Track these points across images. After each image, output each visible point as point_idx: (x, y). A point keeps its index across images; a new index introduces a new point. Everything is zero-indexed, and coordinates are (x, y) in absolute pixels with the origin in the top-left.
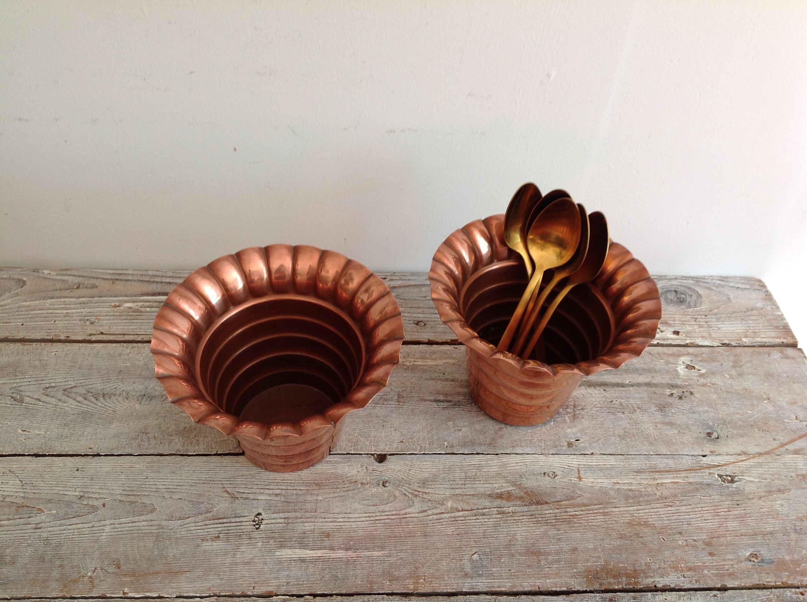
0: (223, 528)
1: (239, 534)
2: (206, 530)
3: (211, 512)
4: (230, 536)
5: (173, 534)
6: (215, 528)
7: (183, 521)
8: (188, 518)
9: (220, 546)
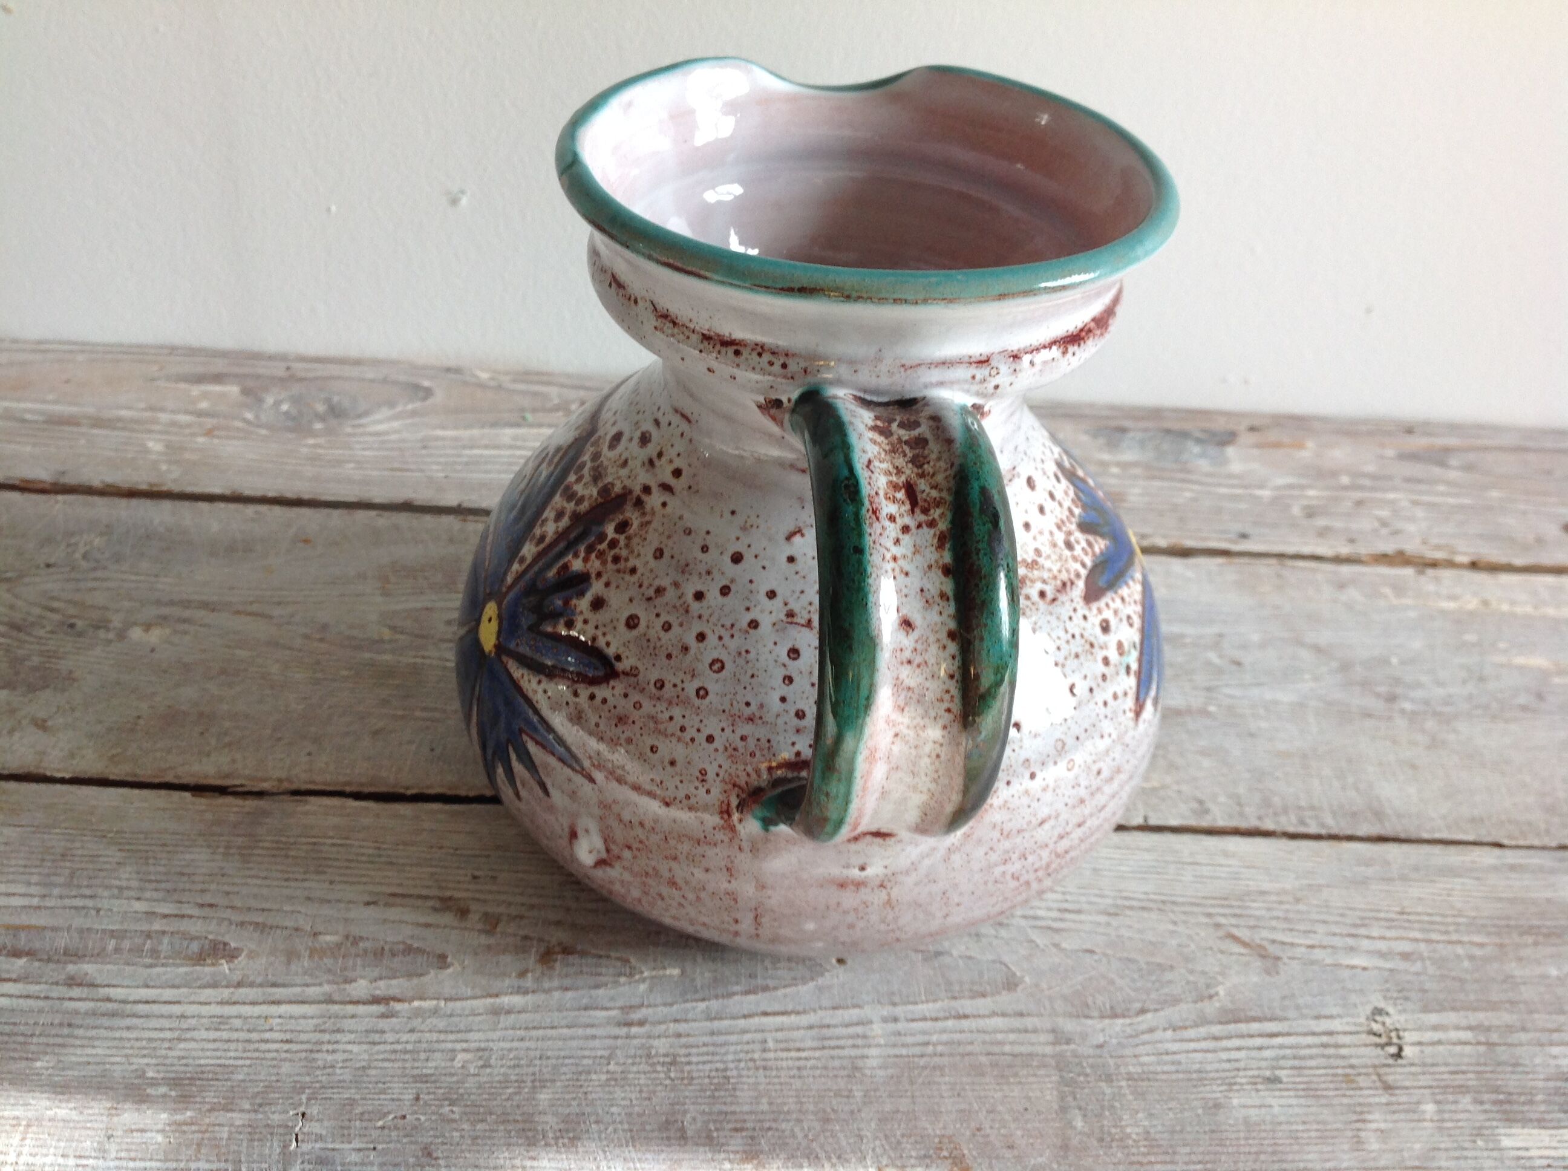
0: (1282, 1052)
1: (1340, 1071)
2: (1224, 1056)
3: (1211, 997)
4: (1315, 1079)
5: (1111, 1062)
6: (1248, 1049)
7: (1128, 1021)
8: (1143, 1011)
9: (1297, 1110)
